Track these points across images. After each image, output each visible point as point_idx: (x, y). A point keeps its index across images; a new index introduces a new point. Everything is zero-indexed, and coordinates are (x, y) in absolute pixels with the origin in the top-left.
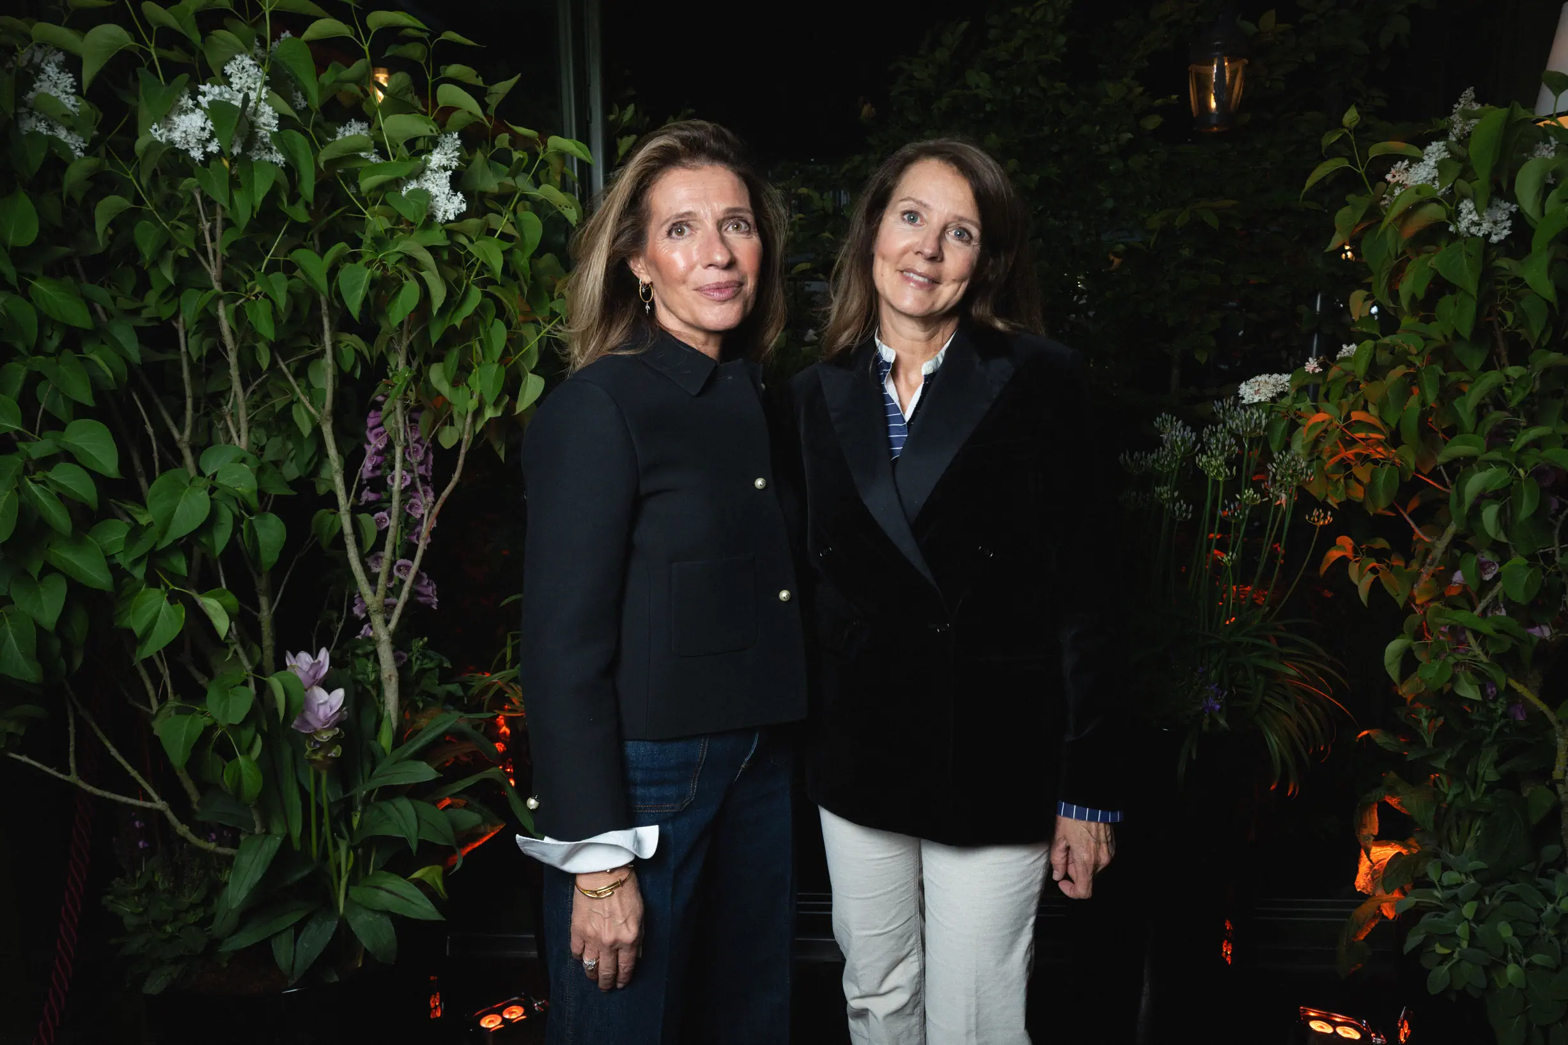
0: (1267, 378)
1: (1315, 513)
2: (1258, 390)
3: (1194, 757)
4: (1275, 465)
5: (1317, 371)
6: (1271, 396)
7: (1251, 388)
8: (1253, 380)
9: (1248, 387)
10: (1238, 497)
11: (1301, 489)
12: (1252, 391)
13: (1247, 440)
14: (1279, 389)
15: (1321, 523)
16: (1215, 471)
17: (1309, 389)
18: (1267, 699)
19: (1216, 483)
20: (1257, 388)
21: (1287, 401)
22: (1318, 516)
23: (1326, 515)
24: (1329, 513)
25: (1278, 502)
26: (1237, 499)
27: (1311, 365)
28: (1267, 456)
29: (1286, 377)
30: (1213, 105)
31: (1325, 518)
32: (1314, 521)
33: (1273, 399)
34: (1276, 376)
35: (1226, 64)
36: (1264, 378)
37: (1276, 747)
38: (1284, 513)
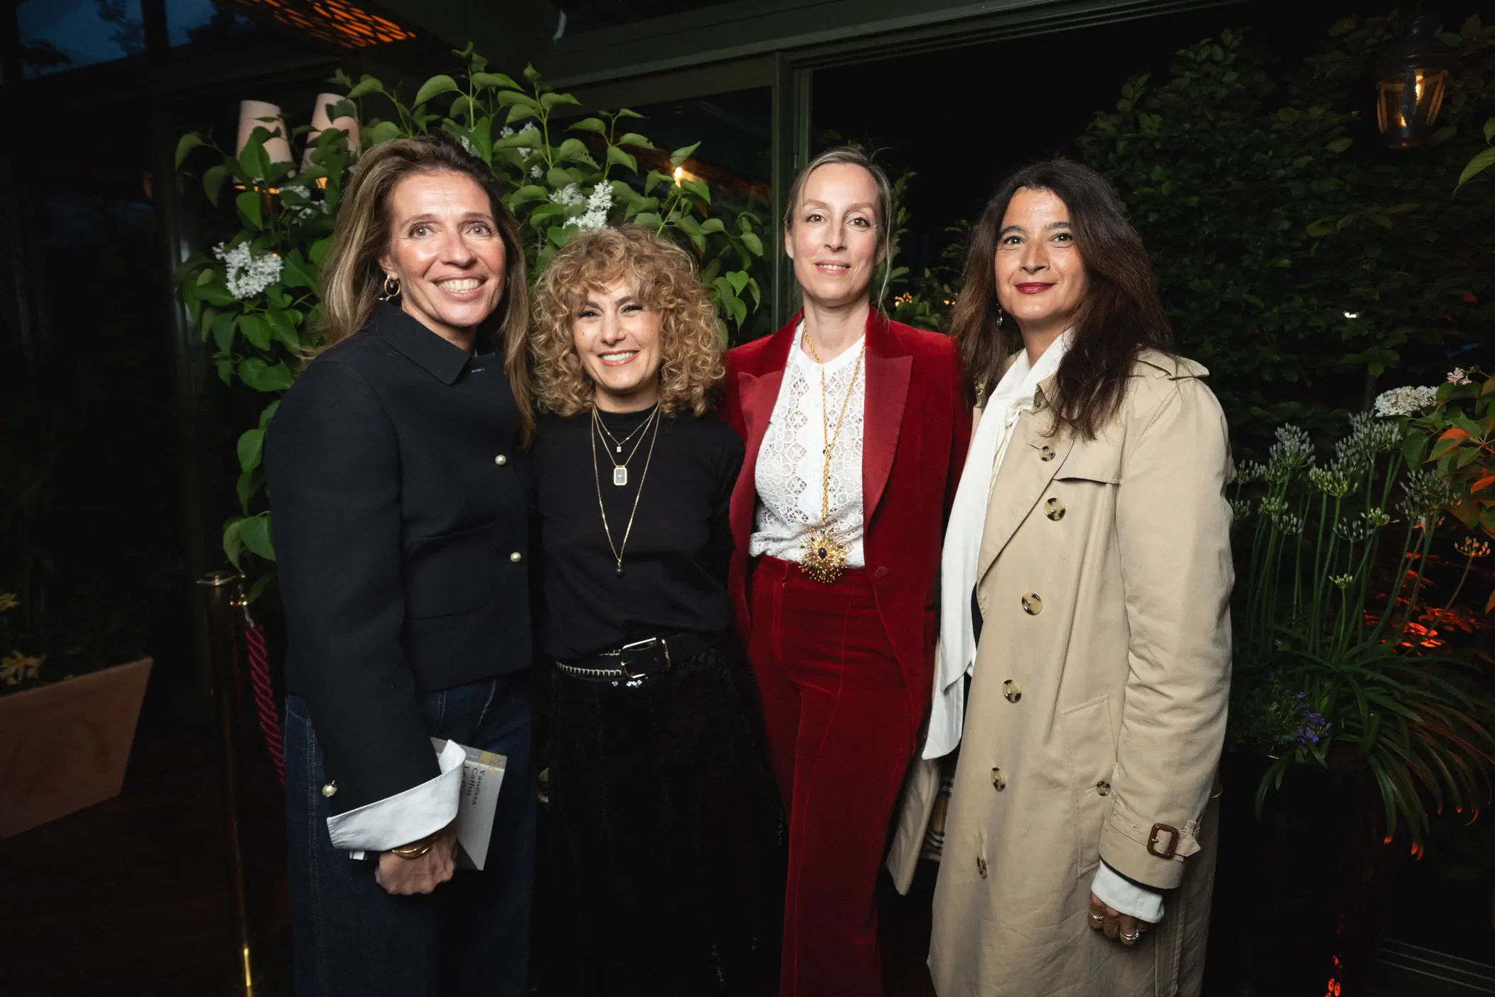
0: (1408, 391)
1: (1468, 541)
2: (1395, 403)
3: (1278, 785)
4: (1411, 485)
5: (1465, 382)
6: (1410, 409)
7: (1388, 401)
8: (1389, 392)
9: (1386, 399)
10: (1363, 515)
11: (1445, 512)
12: (1388, 404)
13: (1373, 456)
14: (1424, 403)
15: (1473, 554)
16: (1331, 486)
17: (1460, 403)
18: (1383, 739)
19: (1331, 500)
20: (1394, 401)
21: (1433, 416)
22: (1471, 545)
23: (1482, 544)
24: (1486, 544)
25: (1417, 527)
26: (1361, 518)
27: (1456, 376)
28: (1402, 475)
29: (1434, 390)
30: (1403, 123)
31: (1480, 549)
32: (1464, 551)
33: (1416, 414)
34: (1422, 389)
35: (1419, 78)
36: (1407, 390)
37: (1391, 796)
38: (1424, 539)
